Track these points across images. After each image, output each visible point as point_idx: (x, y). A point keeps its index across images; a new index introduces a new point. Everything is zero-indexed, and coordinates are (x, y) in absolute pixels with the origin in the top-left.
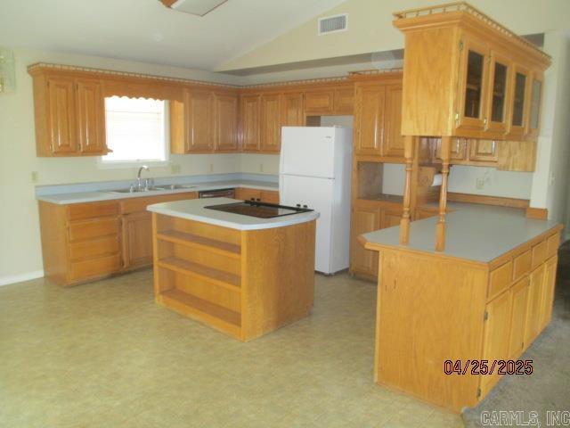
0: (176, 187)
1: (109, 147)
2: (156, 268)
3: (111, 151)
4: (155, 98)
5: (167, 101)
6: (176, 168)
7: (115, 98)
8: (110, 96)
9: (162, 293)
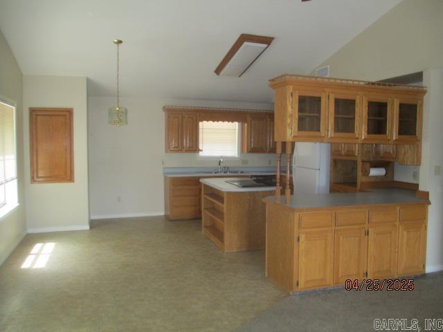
0: (242, 172)
1: (200, 148)
2: (203, 213)
3: (201, 151)
4: (229, 121)
5: (240, 123)
6: (244, 162)
7: (205, 122)
8: (202, 121)
9: (205, 227)
